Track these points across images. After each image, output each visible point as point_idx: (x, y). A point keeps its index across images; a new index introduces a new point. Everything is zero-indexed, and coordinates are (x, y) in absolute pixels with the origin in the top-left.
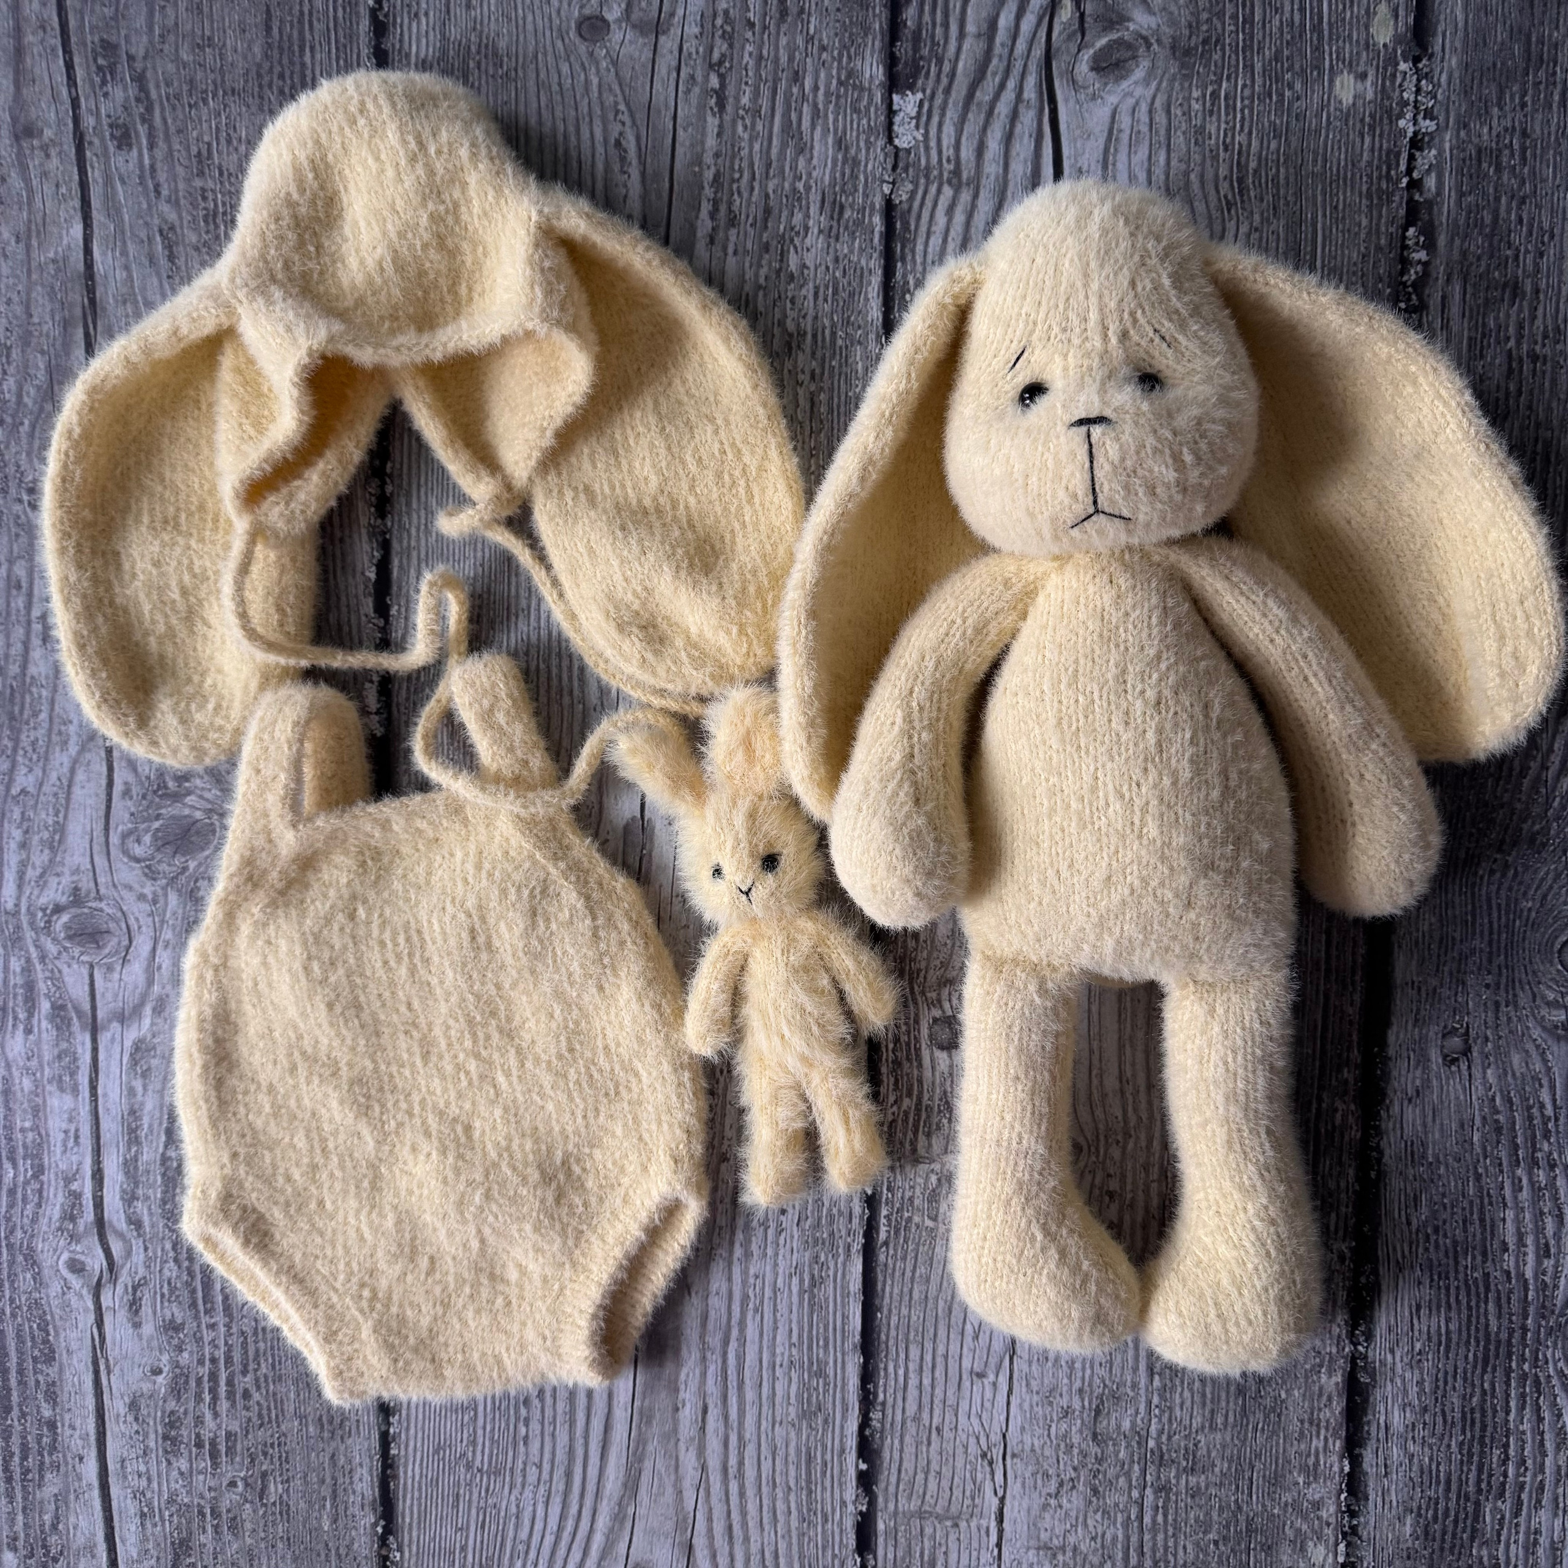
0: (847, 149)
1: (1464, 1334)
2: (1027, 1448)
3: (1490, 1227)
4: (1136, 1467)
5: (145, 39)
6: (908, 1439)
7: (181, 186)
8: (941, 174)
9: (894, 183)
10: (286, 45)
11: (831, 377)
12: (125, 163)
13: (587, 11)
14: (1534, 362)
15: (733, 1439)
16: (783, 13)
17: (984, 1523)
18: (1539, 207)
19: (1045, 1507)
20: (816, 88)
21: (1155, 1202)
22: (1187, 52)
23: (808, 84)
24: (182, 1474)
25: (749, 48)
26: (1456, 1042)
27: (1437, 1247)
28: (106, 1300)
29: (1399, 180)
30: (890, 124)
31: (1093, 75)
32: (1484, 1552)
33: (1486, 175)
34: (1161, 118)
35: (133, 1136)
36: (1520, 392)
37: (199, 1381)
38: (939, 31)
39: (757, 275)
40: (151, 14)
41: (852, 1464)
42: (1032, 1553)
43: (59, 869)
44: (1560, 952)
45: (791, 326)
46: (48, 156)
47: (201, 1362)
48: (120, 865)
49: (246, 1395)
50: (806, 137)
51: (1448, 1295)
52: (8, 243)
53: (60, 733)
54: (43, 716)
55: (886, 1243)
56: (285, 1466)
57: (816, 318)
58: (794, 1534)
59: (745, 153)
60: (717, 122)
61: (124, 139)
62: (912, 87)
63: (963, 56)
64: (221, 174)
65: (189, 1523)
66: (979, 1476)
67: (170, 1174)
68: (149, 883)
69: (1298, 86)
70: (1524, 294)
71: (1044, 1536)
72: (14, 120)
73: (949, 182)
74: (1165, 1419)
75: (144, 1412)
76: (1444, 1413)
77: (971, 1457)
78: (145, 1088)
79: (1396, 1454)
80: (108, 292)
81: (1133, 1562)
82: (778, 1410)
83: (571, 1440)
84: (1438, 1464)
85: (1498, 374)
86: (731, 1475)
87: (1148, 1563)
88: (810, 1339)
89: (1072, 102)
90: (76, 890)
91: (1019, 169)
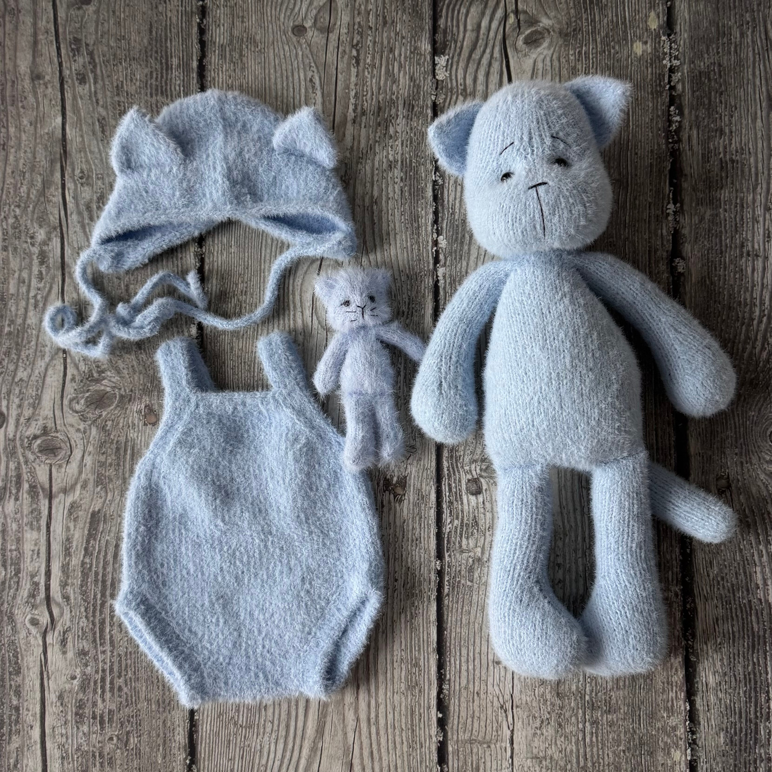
0: (415, 81)
1: (741, 633)
2: (524, 702)
3: (749, 577)
4: (580, 711)
5: (94, 37)
6: (462, 699)
7: (109, 100)
8: (458, 91)
9: (436, 95)
10: (159, 39)
11: (410, 179)
12: (83, 90)
13: (296, 23)
14: (733, 163)
15: (373, 703)
16: (385, 23)
18: (729, 96)
19: (535, 734)
20: (400, 55)
21: (581, 568)
22: (567, 35)
23: (397, 53)
24: (84, 734)
25: (370, 38)
26: (724, 482)
27: (724, 587)
28: (49, 640)
29: (665, 86)
30: (434, 70)
31: (524, 46)
32: (762, 751)
33: (704, 83)
34: (556, 63)
35: (67, 552)
36: (727, 177)
37: (95, 682)
38: (455, 29)
40: (97, 26)
41: (434, 714)
42: (529, 761)
43: (37, 418)
44: (770, 436)
45: (391, 158)
46: (47, 88)
47: (97, 672)
48: (68, 415)
49: (120, 689)
50: (396, 76)
52: (26, 126)
53: (41, 351)
54: (33, 343)
55: (448, 595)
56: (139, 728)
57: (402, 154)
58: (405, 755)
59: (369, 83)
60: (356, 70)
61: (82, 79)
62: (443, 53)
63: (466, 39)
64: (127, 94)
65: (87, 761)
66: (500, 719)
67: (86, 571)
68: (82, 423)
70: (725, 134)
71: (535, 751)
72: (32, 72)
73: (462, 94)
74: (593, 684)
75: (66, 700)
76: (735, 675)
77: (495, 708)
78: (75, 527)
79: (712, 698)
80: (73, 147)
81: (582, 764)
82: (396, 687)
83: (289, 707)
84: (735, 703)
85: (716, 169)
86: (372, 723)
87: (589, 764)
88: (411, 647)
89: (515, 58)
90: (45, 427)
91: (493, 87)
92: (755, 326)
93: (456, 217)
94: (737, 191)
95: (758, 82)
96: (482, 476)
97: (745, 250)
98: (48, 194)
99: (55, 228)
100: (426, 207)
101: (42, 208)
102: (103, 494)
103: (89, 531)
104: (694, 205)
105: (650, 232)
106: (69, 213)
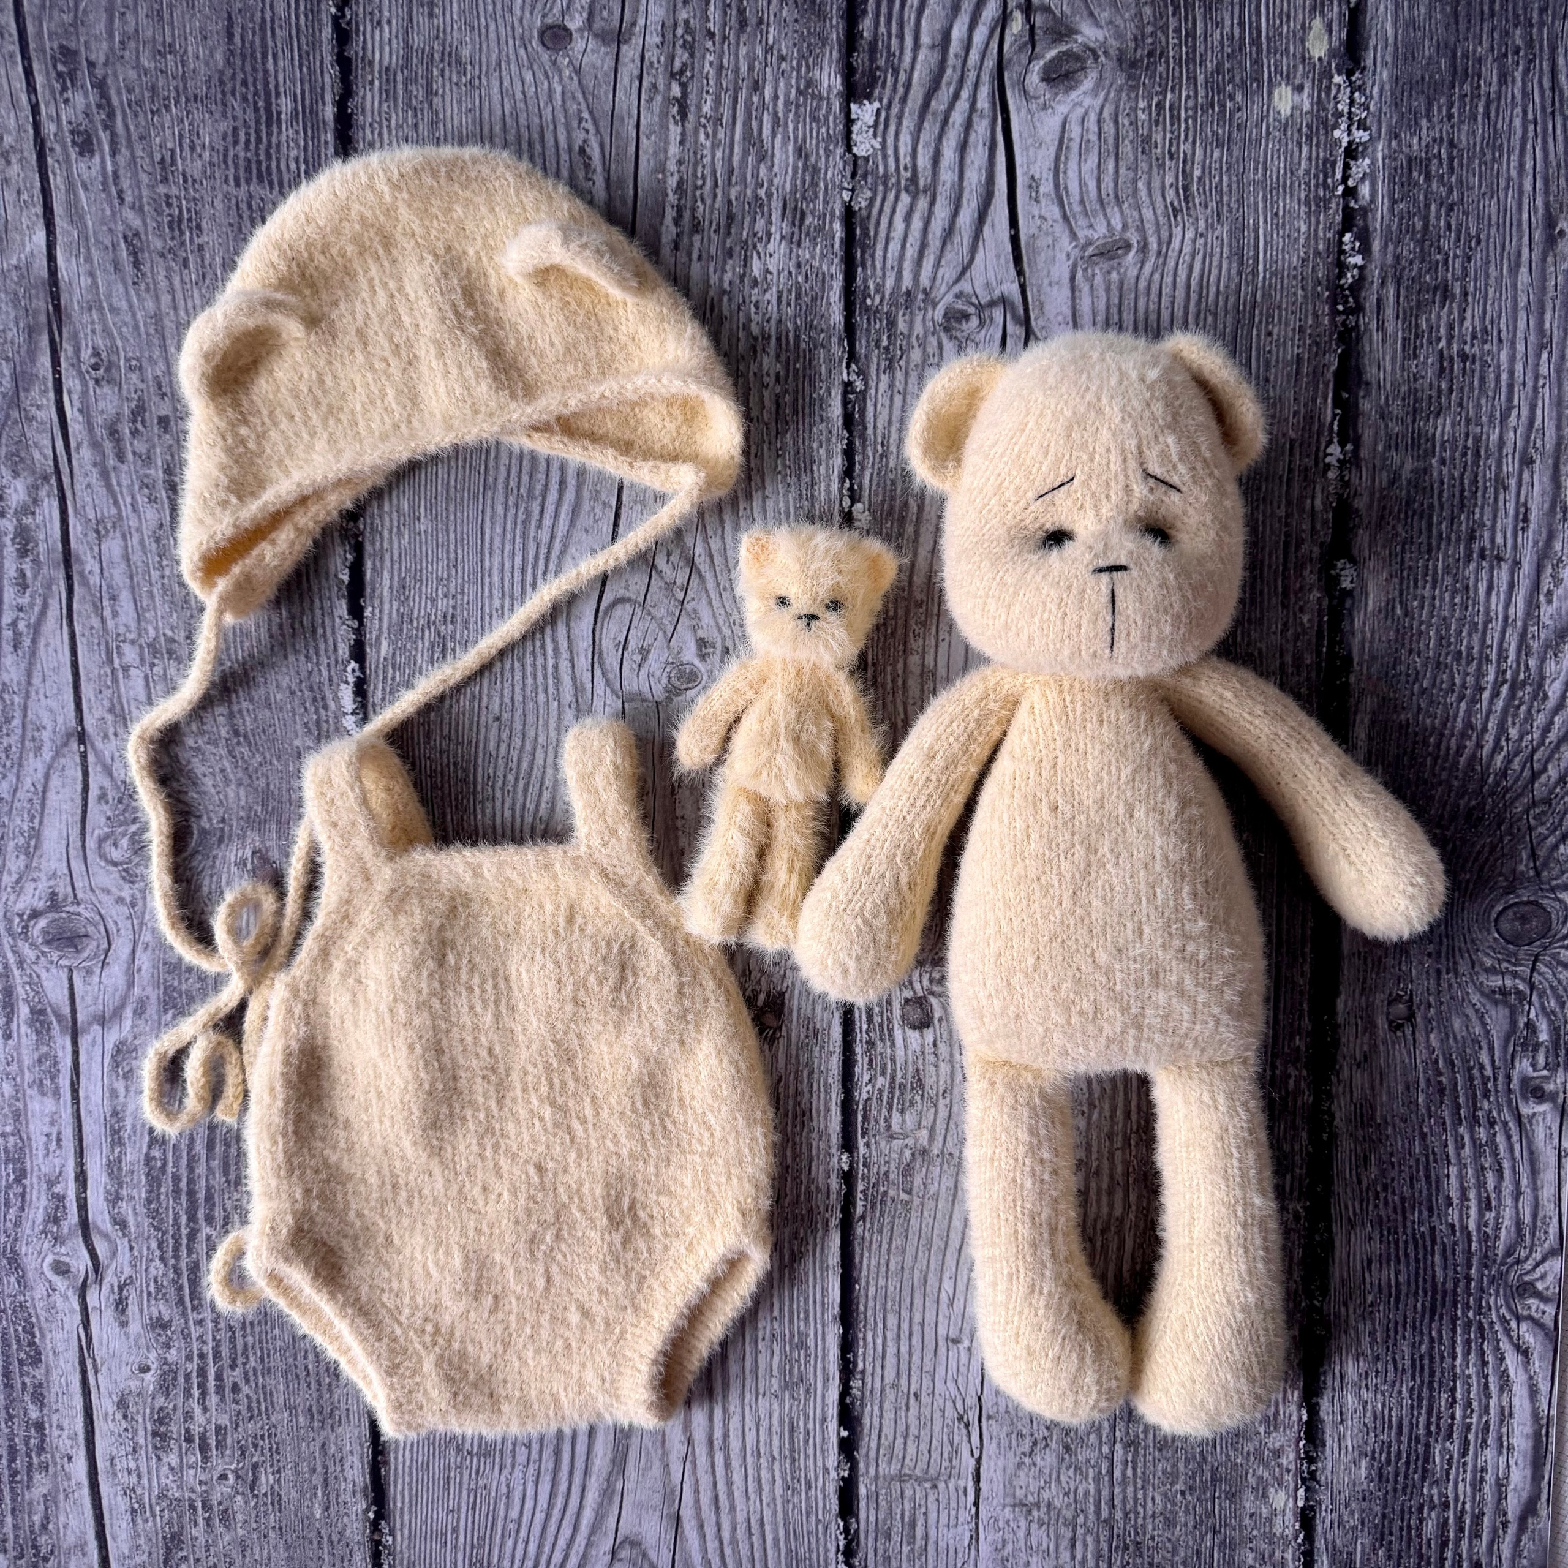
0: (807, 157)
1: (1413, 1285)
2: (1002, 1409)
3: (1435, 1184)
4: (1106, 1424)
5: (105, 45)
6: (887, 1406)
7: (145, 192)
8: (898, 182)
9: (853, 190)
10: (248, 52)
11: (796, 378)
12: (88, 169)
13: (549, 20)
14: (1464, 362)
15: (718, 1412)
16: (743, 24)
17: (961, 1483)
18: (1466, 213)
19: (1020, 1465)
20: (776, 97)
21: (1119, 1169)
22: (1133, 64)
23: (768, 92)
24: (172, 1469)
25: (709, 58)
26: (1401, 1008)
27: (1386, 1203)
28: (92, 1300)
29: (1335, 188)
30: (848, 133)
31: (1043, 85)
33: (1417, 183)
34: (1109, 128)
35: (116, 1137)
36: (1451, 391)
37: (188, 1377)
38: (894, 41)
39: (721, 280)
40: (111, 20)
41: (833, 1432)
42: (1008, 1510)
44: (1496, 920)
45: (755, 329)
46: (8, 163)
47: (189, 1358)
48: (97, 869)
49: (235, 1388)
50: (767, 146)
53: (33, 739)
54: (17, 722)
55: (863, 1217)
56: (276, 1457)
57: (780, 322)
58: (779, 1501)
59: (707, 160)
60: (679, 129)
61: (86, 145)
62: (869, 97)
63: (918, 67)
64: (185, 181)
65: (180, 1517)
66: (957, 1439)
67: (154, 1173)
68: (127, 886)
70: (1453, 296)
71: (1020, 1493)
73: (907, 190)
75: (133, 1409)
76: (1394, 1361)
77: (948, 1421)
78: (128, 1089)
79: (1351, 1401)
80: (74, 298)
81: (1105, 1514)
82: (762, 1384)
84: (1390, 1409)
85: (1430, 373)
86: (716, 1447)
87: (1119, 1515)
88: (791, 1313)
89: (1024, 112)
90: (53, 895)
91: (974, 177)
92: (1485, 703)
93: (892, 464)
94: (1468, 421)
95: (1528, 186)
96: (932, 993)
97: (1476, 547)
98: (26, 403)
99: (46, 478)
100: (829, 440)
101: (16, 434)
104: (1380, 448)
105: (1289, 503)
106: (73, 445)
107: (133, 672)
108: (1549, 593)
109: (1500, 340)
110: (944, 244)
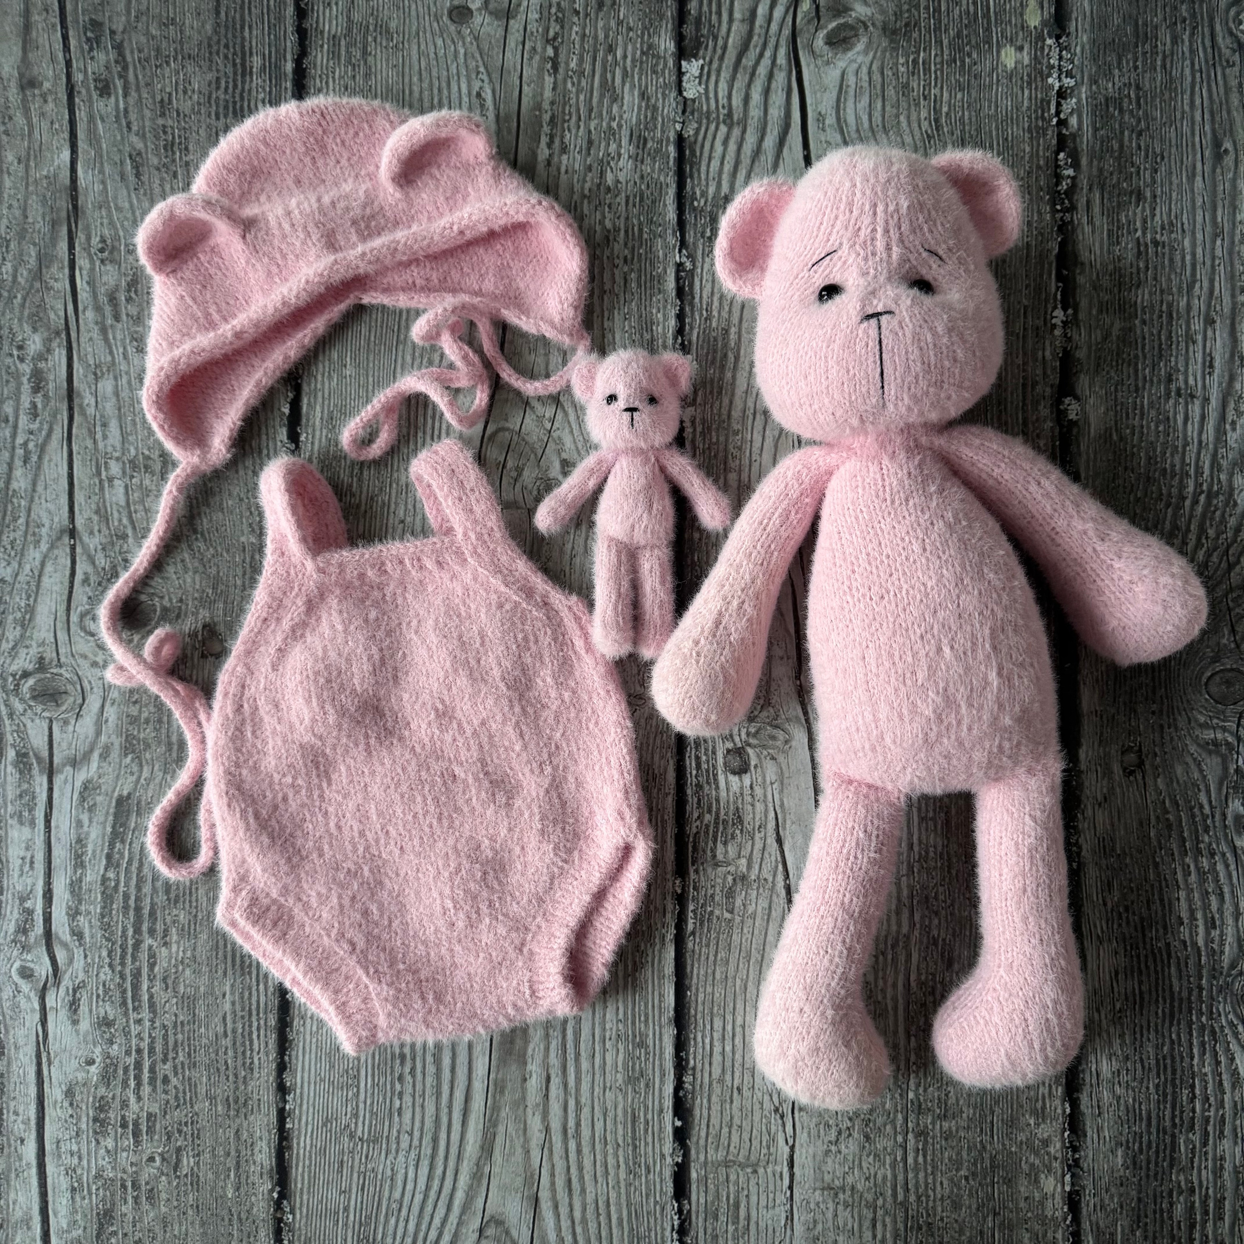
0: (648, 99)
1: (1154, 994)
3: (1168, 906)
5: (123, 18)
6: (714, 1099)
7: (148, 123)
8: (718, 117)
9: (683, 123)
10: (230, 24)
11: (640, 261)
12: (105, 106)
13: (456, 3)
14: (1156, 247)
15: (572, 1103)
16: (601, 5)
18: (1152, 137)
19: (827, 1152)
20: (625, 57)
21: (905, 892)
22: (894, 32)
23: (619, 53)
24: (108, 1152)
25: (575, 29)
26: (1132, 757)
27: (1128, 923)
28: (50, 1001)
29: (1051, 120)
30: (680, 82)
31: (826, 47)
32: (1182, 1178)
33: (1113, 115)
34: (877, 77)
35: (79, 861)
36: (1147, 268)
37: (126, 1070)
38: (714, 17)
39: (583, 188)
41: (669, 1122)
42: (818, 1192)
43: (28, 643)
44: (1206, 684)
45: (608, 224)
46: (46, 101)
47: (128, 1053)
48: (78, 639)
49: (166, 1080)
50: (618, 91)
51: (1139, 962)
52: (11, 164)
53: (34, 534)
54: (22, 521)
55: (693, 933)
56: (197, 1142)
57: (627, 218)
58: (623, 1185)
59: (573, 101)
60: (552, 80)
61: (105, 90)
62: (696, 56)
63: (732, 35)
64: (178, 115)
65: (112, 1195)
66: (773, 1128)
67: (108, 892)
68: (101, 653)
69: (975, 55)
70: (1145, 199)
71: (827, 1178)
72: (21, 75)
73: (724, 122)
74: (921, 1073)
75: (78, 1098)
76: (1142, 1060)
77: (766, 1113)
78: (90, 821)
79: (1106, 1095)
80: (88, 200)
81: (900, 1197)
82: (608, 1077)
83: (437, 1109)
84: (1140, 1104)
85: (1130, 256)
86: (570, 1135)
87: (913, 1198)
88: (634, 1016)
89: (812, 66)
90: (42, 658)
91: (775, 113)
92: (1187, 509)
93: (714, 325)
94: (1162, 291)
95: (1198, 118)
96: (749, 745)
97: (1173, 387)
98: (46, 277)
99: (58, 333)
100: (665, 307)
101: (37, 299)
102: (135, 769)
103: (114, 827)
104: (1094, 312)
105: (1025, 354)
106: (81, 308)
107: (117, 482)
108: (1233, 423)
109: (1183, 231)
110: (753, 162)
